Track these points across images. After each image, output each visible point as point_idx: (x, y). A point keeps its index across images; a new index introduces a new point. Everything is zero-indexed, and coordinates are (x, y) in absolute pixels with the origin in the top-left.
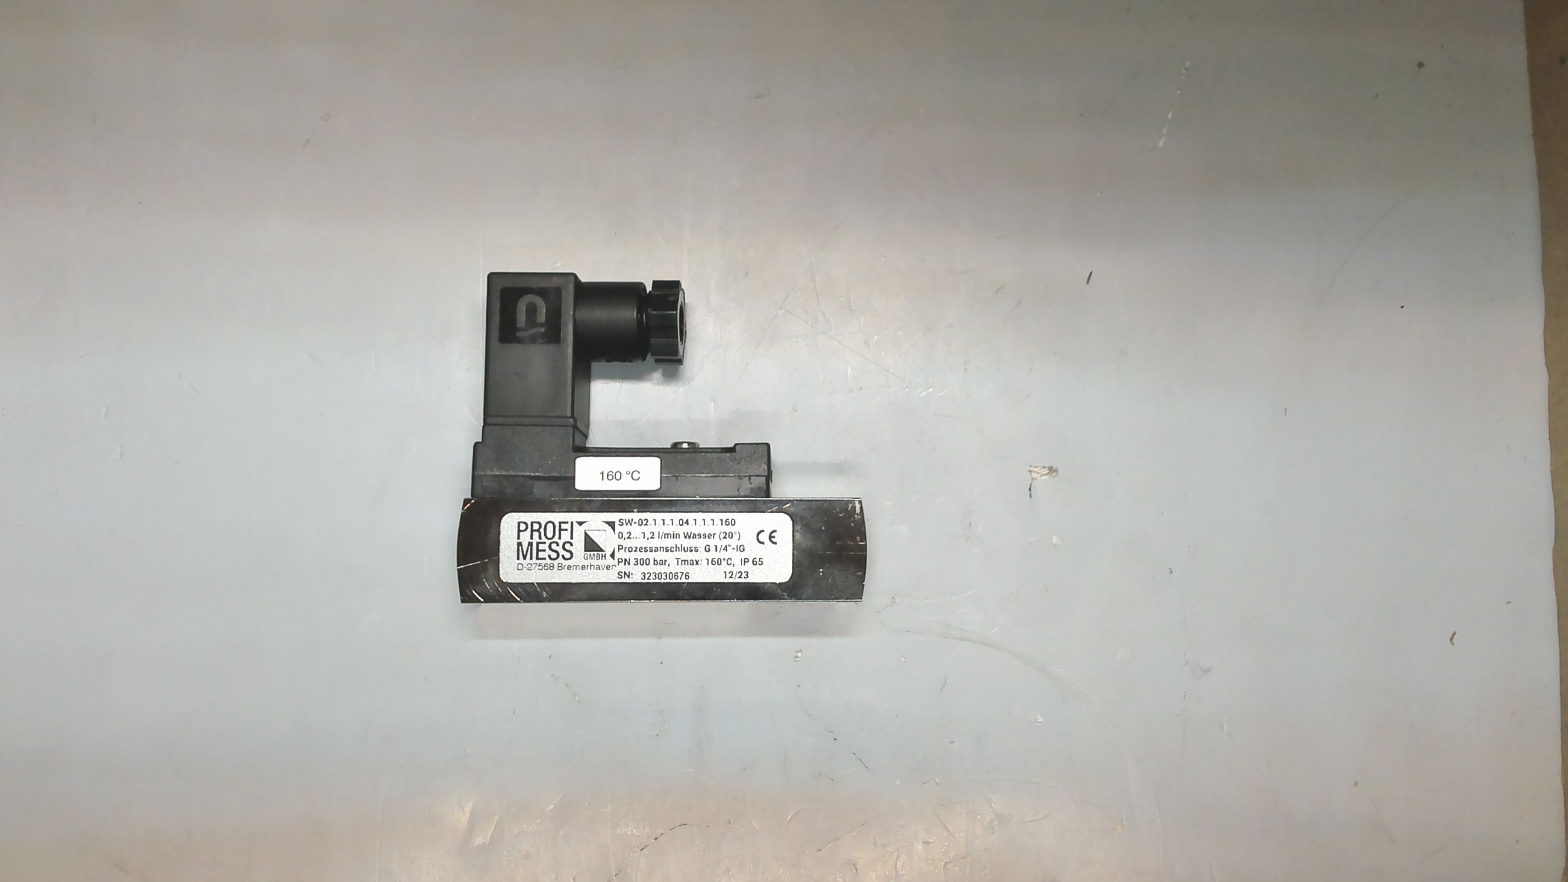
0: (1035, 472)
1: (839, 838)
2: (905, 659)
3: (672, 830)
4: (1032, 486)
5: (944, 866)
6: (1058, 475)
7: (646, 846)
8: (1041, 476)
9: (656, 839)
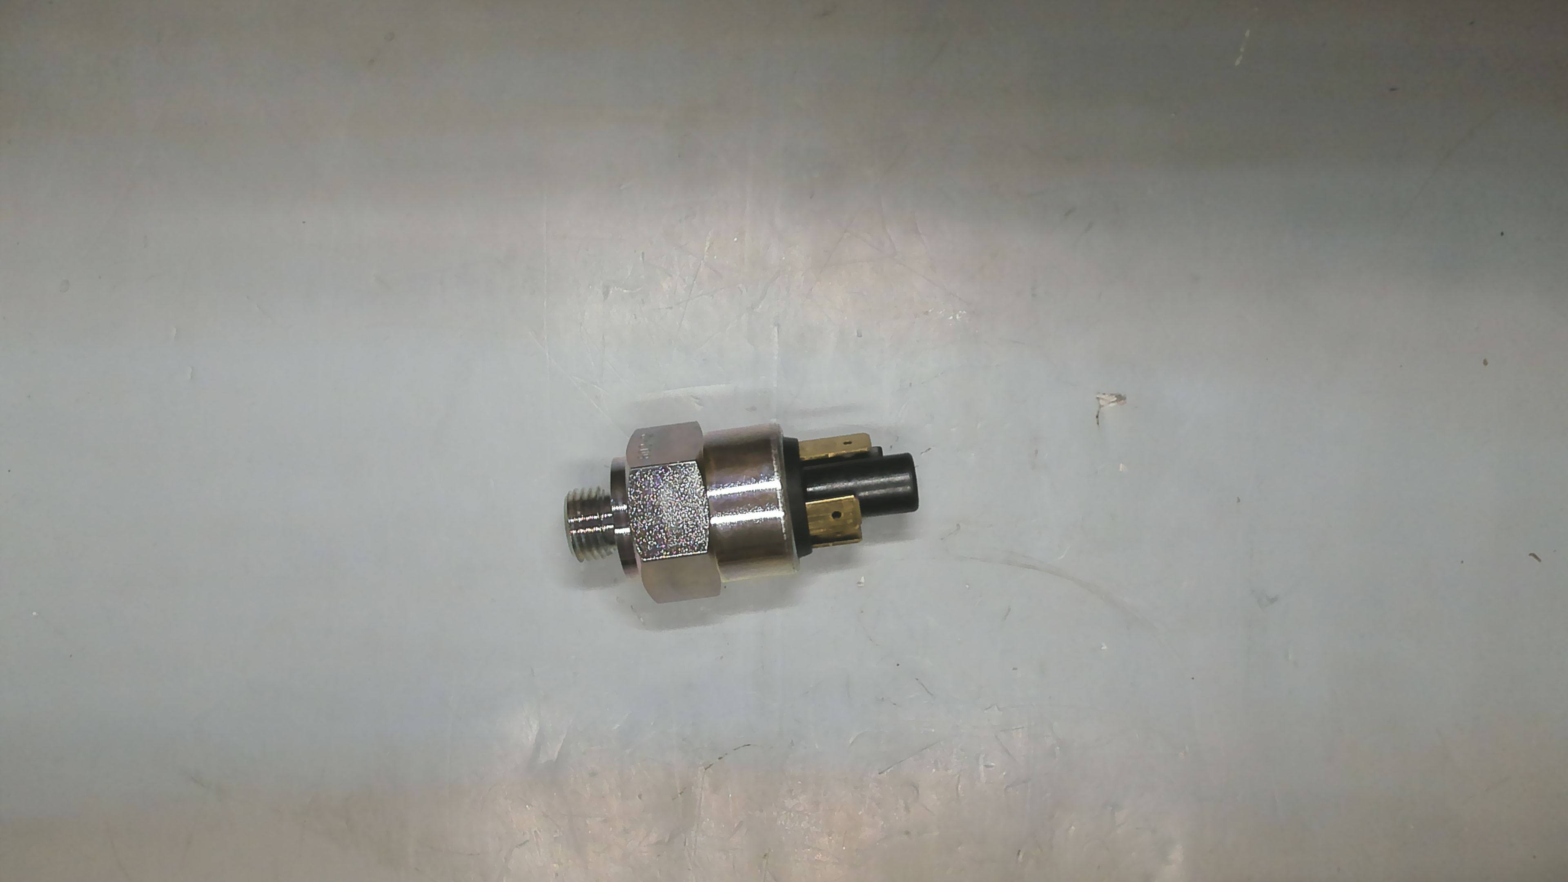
0: (1103, 399)
1: (902, 761)
2: (967, 584)
3: (736, 750)
4: (1100, 414)
5: (1005, 788)
6: (1126, 403)
7: (710, 766)
8: (1110, 403)
9: (720, 758)
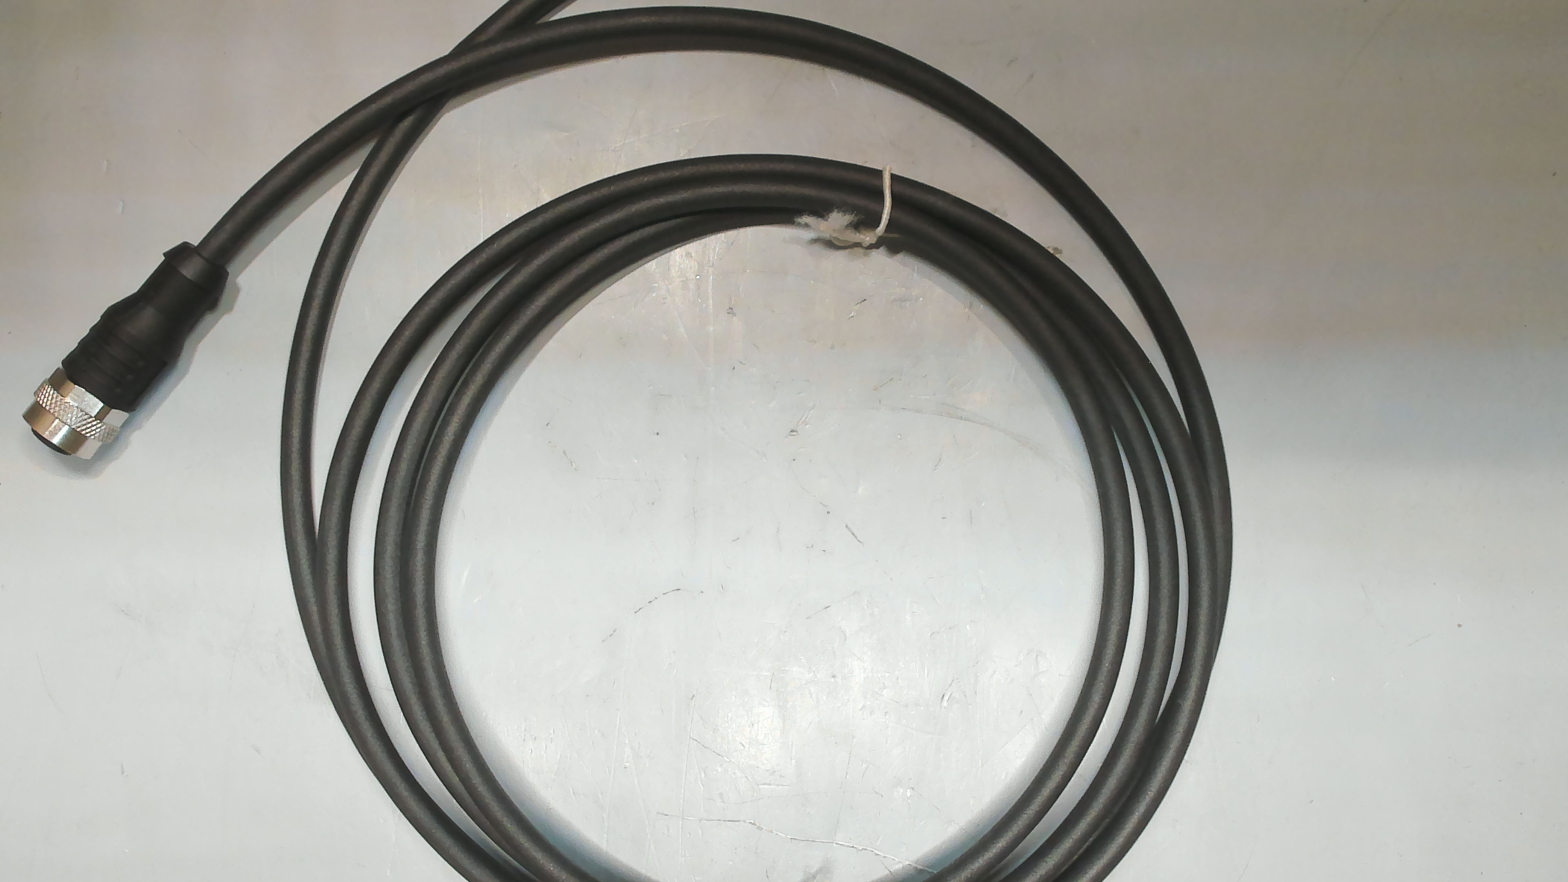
1: (829, 608)
2: (900, 435)
3: (666, 595)
6: (1062, 256)
7: (640, 609)
9: (650, 602)
